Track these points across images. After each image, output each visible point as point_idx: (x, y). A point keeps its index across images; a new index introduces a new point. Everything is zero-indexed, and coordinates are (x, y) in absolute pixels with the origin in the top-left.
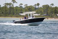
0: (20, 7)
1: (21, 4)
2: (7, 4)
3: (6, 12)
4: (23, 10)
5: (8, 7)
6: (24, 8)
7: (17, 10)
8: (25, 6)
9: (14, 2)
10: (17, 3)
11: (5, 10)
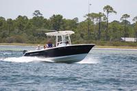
0: (122, 23)
1: (127, 16)
2: (93, 16)
3: (91, 34)
4: (129, 29)
5: (95, 23)
6: (133, 25)
7: (115, 30)
8: (136, 20)
9: (108, 12)
10: (115, 12)
11: (89, 31)
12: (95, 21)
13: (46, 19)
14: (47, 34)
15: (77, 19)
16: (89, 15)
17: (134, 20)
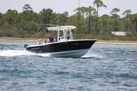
0: (112, 17)
1: (116, 10)
2: (83, 9)
3: (81, 28)
4: (119, 23)
5: (85, 17)
6: (123, 19)
7: (105, 24)
8: (126, 14)
9: (98, 6)
10: (105, 6)
11: (79, 24)
12: (85, 15)
13: (35, 13)
14: (49, 29)
15: (67, 13)
16: (79, 9)
17: (123, 14)
